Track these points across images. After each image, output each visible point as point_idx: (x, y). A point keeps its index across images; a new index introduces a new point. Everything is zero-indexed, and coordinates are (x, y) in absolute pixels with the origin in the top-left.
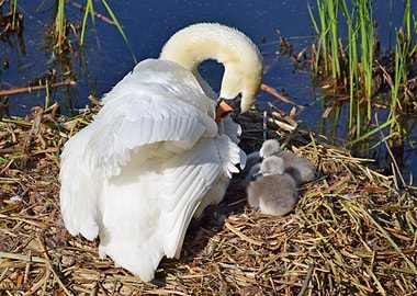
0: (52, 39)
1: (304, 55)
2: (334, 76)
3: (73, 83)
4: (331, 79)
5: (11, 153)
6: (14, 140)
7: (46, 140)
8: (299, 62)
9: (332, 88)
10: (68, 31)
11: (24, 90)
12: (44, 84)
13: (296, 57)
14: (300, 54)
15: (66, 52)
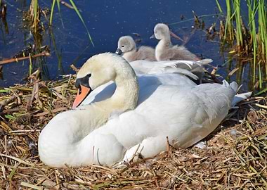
0: (29, 22)
1: (214, 29)
2: (239, 44)
3: (48, 54)
4: (236, 46)
5: (18, 112)
6: (19, 102)
7: (42, 101)
8: (210, 33)
9: (237, 53)
10: (40, 15)
11: (12, 60)
12: (27, 55)
13: (208, 30)
14: (211, 28)
15: (40, 30)
